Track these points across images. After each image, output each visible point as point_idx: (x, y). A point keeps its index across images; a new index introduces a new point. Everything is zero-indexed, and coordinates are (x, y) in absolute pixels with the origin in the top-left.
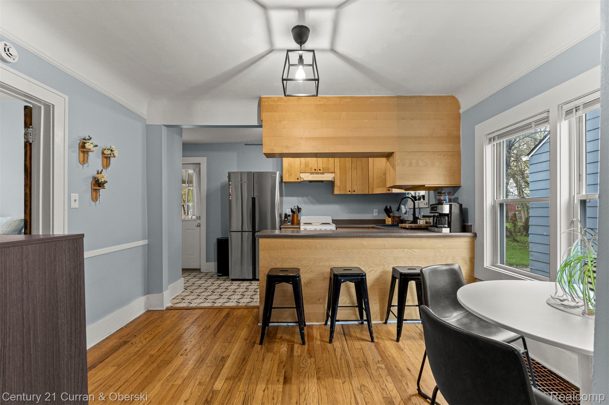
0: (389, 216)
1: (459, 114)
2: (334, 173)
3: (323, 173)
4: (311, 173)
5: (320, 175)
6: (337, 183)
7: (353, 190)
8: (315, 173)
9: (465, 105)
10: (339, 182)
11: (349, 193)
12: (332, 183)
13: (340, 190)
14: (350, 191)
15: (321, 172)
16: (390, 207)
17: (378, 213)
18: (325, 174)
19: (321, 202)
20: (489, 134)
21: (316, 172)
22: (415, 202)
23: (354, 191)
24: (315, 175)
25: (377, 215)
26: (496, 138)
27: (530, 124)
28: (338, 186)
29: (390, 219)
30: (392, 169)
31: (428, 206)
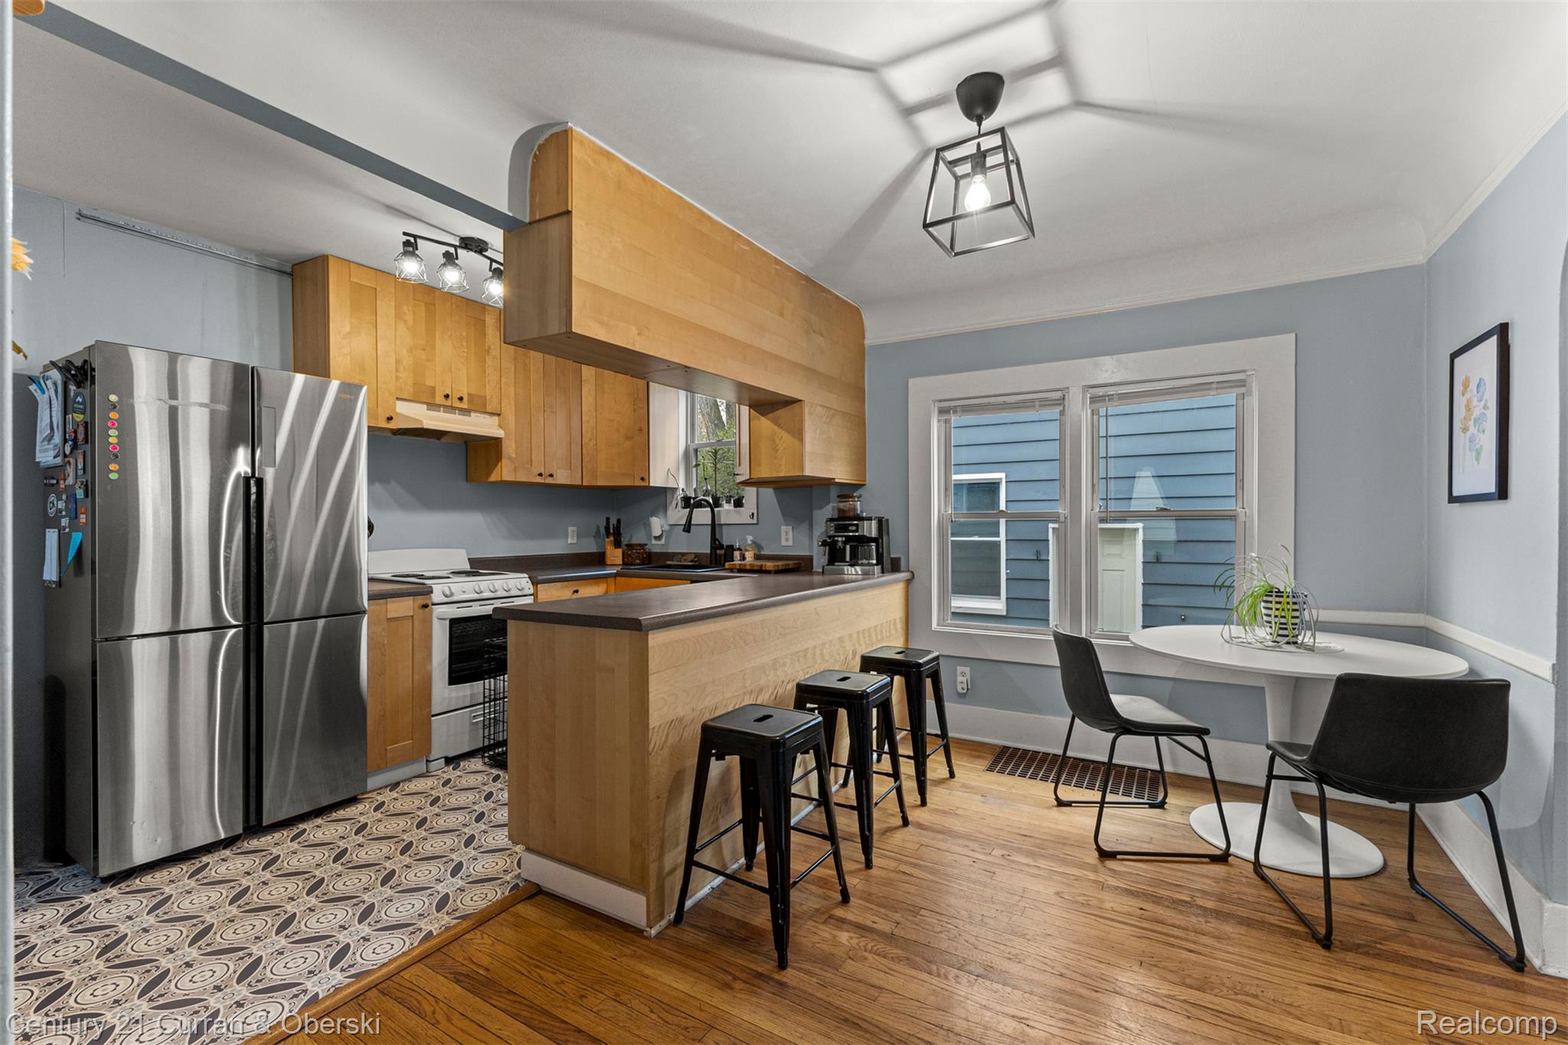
0: (617, 544)
1: (863, 345)
2: (499, 415)
3: (466, 412)
4: (432, 406)
5: (457, 417)
6: (509, 449)
7: (548, 473)
8: (444, 406)
9: (877, 331)
10: (513, 445)
11: (539, 480)
12: (492, 446)
13: (515, 469)
14: (540, 475)
15: (464, 405)
16: (619, 521)
17: (578, 537)
18: (472, 414)
19: (430, 502)
20: (940, 401)
21: (449, 403)
22: (716, 509)
23: (551, 476)
24: (441, 414)
25: (575, 541)
28: (510, 458)
29: (619, 552)
30: (786, 436)
31: (755, 521)
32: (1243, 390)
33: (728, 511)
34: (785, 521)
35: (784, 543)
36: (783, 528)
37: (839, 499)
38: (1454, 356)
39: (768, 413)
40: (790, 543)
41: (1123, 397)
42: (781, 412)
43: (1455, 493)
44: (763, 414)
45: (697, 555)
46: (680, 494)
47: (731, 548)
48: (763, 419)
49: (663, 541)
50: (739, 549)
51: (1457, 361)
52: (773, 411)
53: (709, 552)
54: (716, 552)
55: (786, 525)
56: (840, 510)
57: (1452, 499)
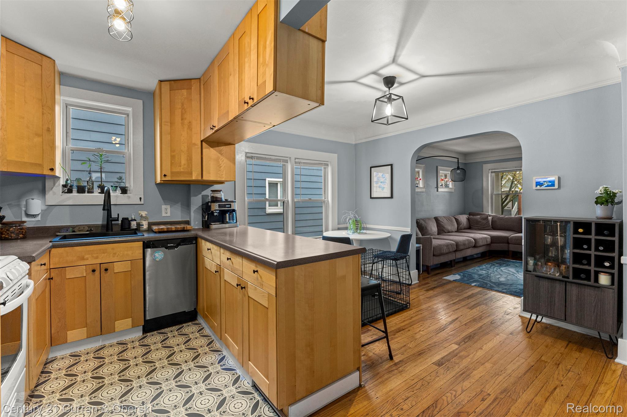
20: (247, 153)
26: (255, 158)
27: (280, 159)
30: (226, 161)
31: (142, 202)
32: (325, 166)
33: (117, 196)
34: (164, 202)
35: (164, 215)
36: (164, 207)
37: (211, 192)
38: (371, 168)
39: (215, 147)
40: (169, 214)
41: (304, 163)
42: (223, 148)
43: (372, 197)
44: (212, 147)
45: (89, 226)
46: (62, 182)
47: (124, 220)
48: (212, 149)
49: (39, 218)
50: (135, 220)
51: (372, 169)
52: (218, 146)
53: (106, 223)
54: (112, 223)
55: (166, 205)
56: (212, 197)
57: (371, 198)
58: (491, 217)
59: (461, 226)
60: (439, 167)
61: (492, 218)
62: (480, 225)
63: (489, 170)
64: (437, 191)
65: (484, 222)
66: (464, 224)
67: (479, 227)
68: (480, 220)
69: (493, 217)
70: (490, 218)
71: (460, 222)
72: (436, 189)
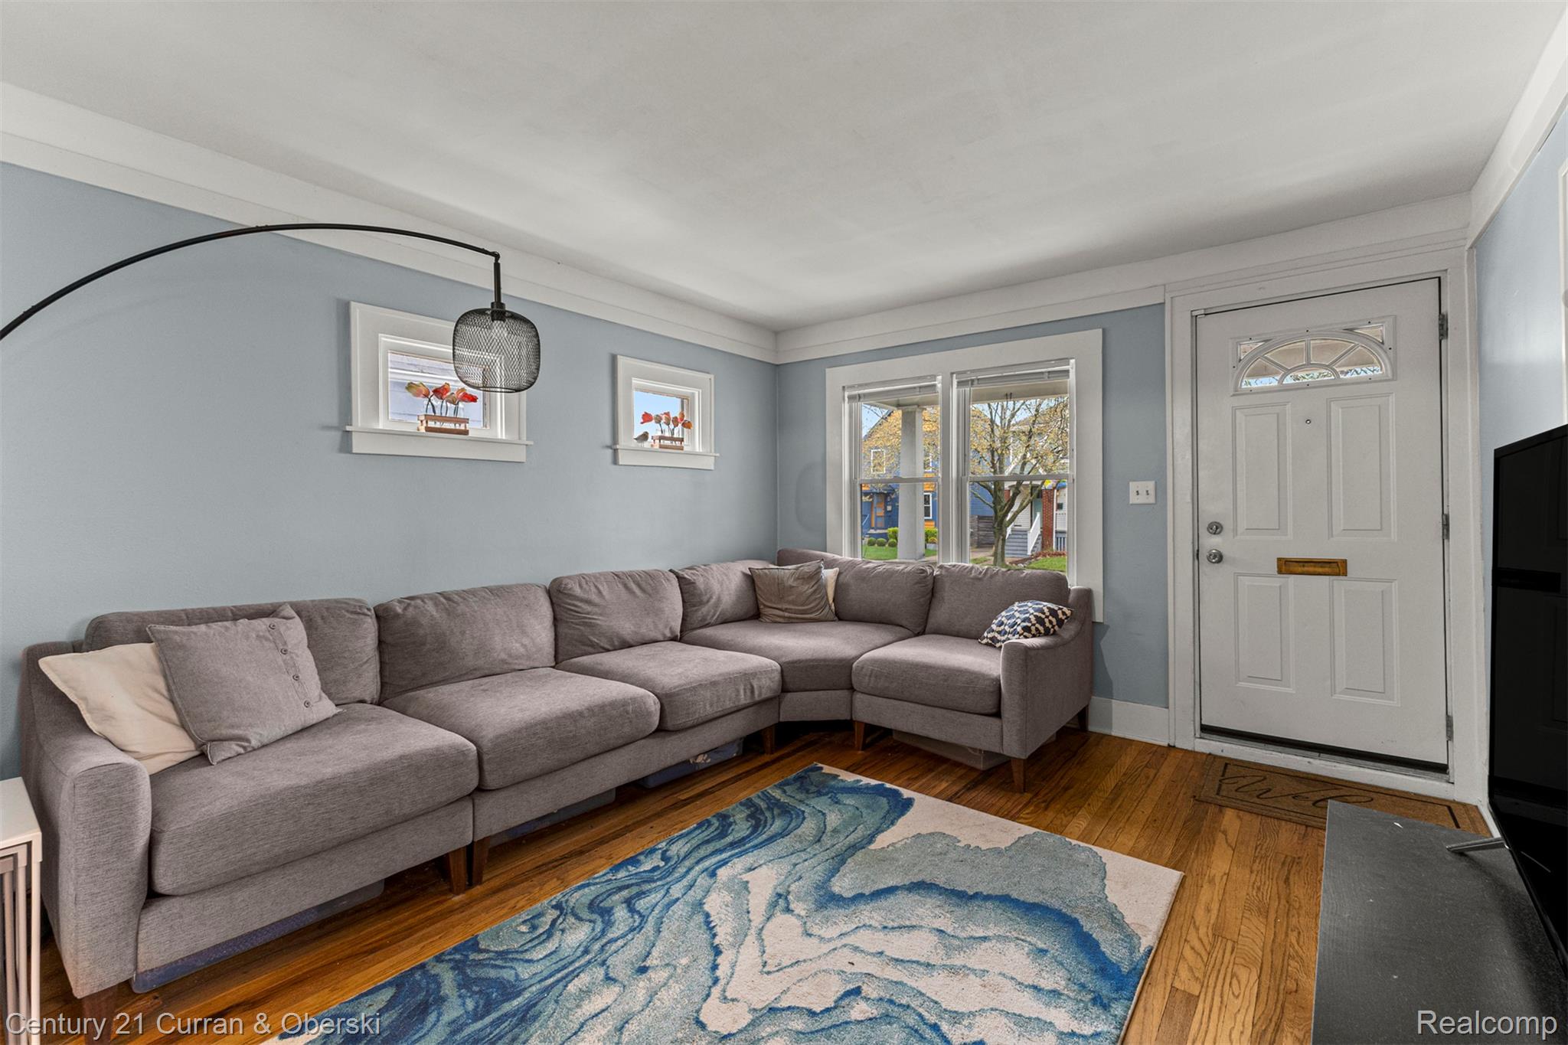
58: (837, 569)
59: (704, 609)
60: (622, 361)
61: (840, 574)
62: (793, 603)
63: (844, 387)
64: (615, 461)
65: (807, 589)
66: (719, 599)
67: (786, 610)
68: (791, 582)
69: (844, 569)
70: (829, 575)
71: (700, 595)
72: (609, 452)
